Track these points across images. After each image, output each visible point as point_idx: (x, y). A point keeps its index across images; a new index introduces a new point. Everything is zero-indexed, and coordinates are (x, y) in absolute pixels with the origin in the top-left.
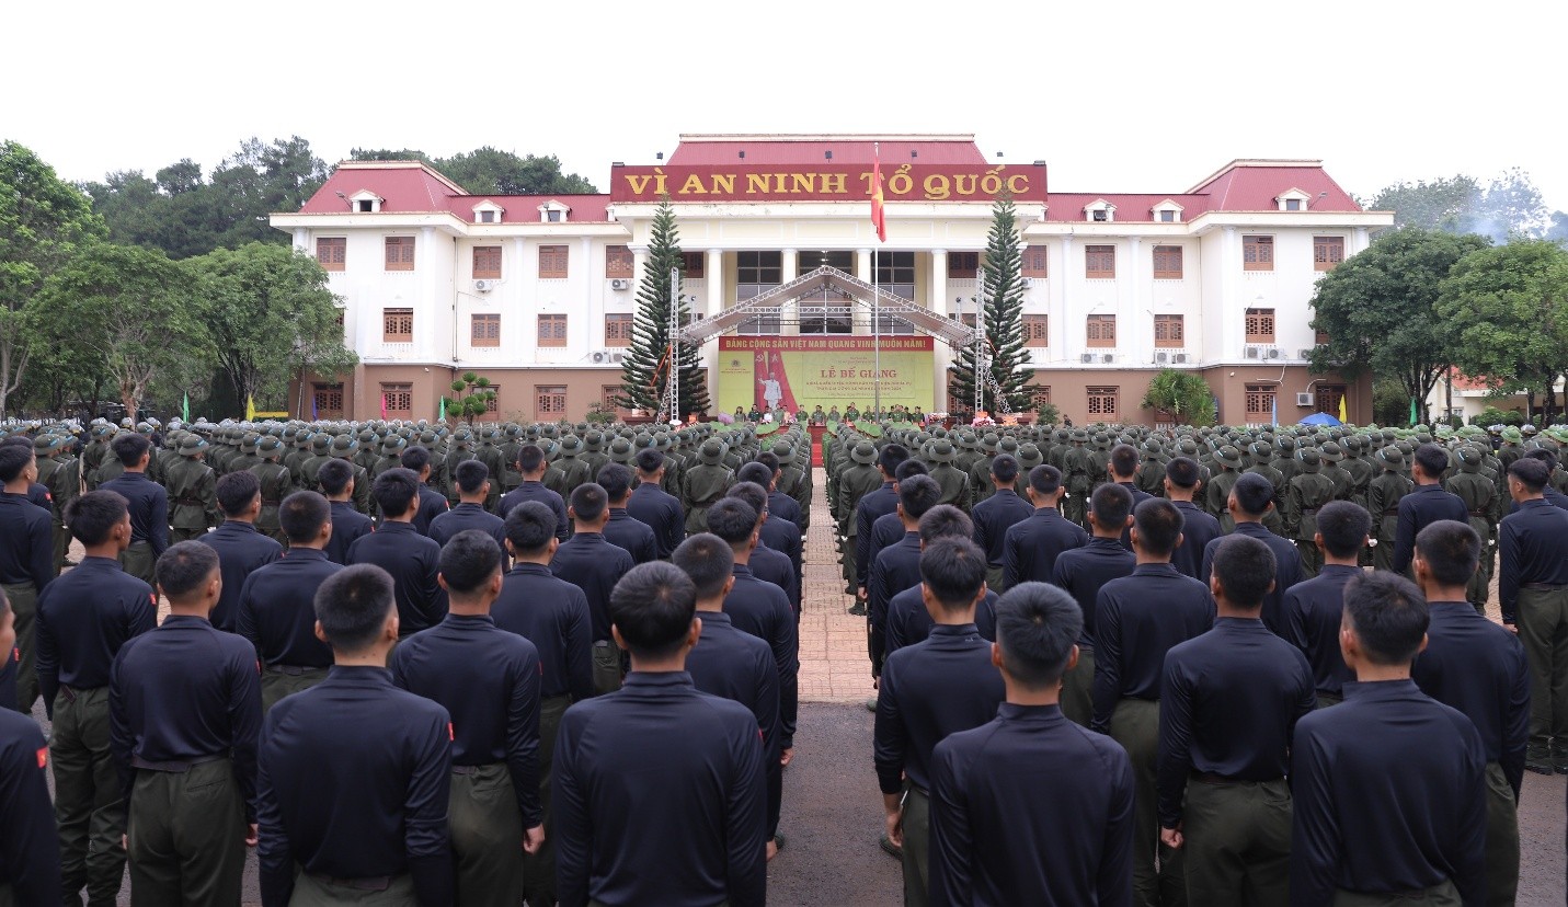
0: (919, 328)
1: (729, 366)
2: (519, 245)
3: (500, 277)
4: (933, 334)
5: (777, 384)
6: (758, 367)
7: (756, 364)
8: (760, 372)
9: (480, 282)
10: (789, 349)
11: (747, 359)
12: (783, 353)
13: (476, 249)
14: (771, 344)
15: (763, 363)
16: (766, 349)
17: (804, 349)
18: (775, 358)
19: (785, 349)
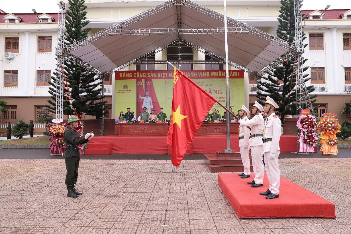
0: (235, 65)
1: (122, 89)
2: (27, 36)
3: (18, 52)
4: (243, 68)
5: (150, 99)
6: (139, 88)
7: (137, 86)
8: (139, 91)
9: (7, 54)
10: (157, 78)
11: (132, 84)
12: (153, 80)
13: (7, 38)
14: (147, 75)
15: (142, 86)
16: (143, 78)
17: (166, 78)
18: (149, 83)
19: (155, 78)
